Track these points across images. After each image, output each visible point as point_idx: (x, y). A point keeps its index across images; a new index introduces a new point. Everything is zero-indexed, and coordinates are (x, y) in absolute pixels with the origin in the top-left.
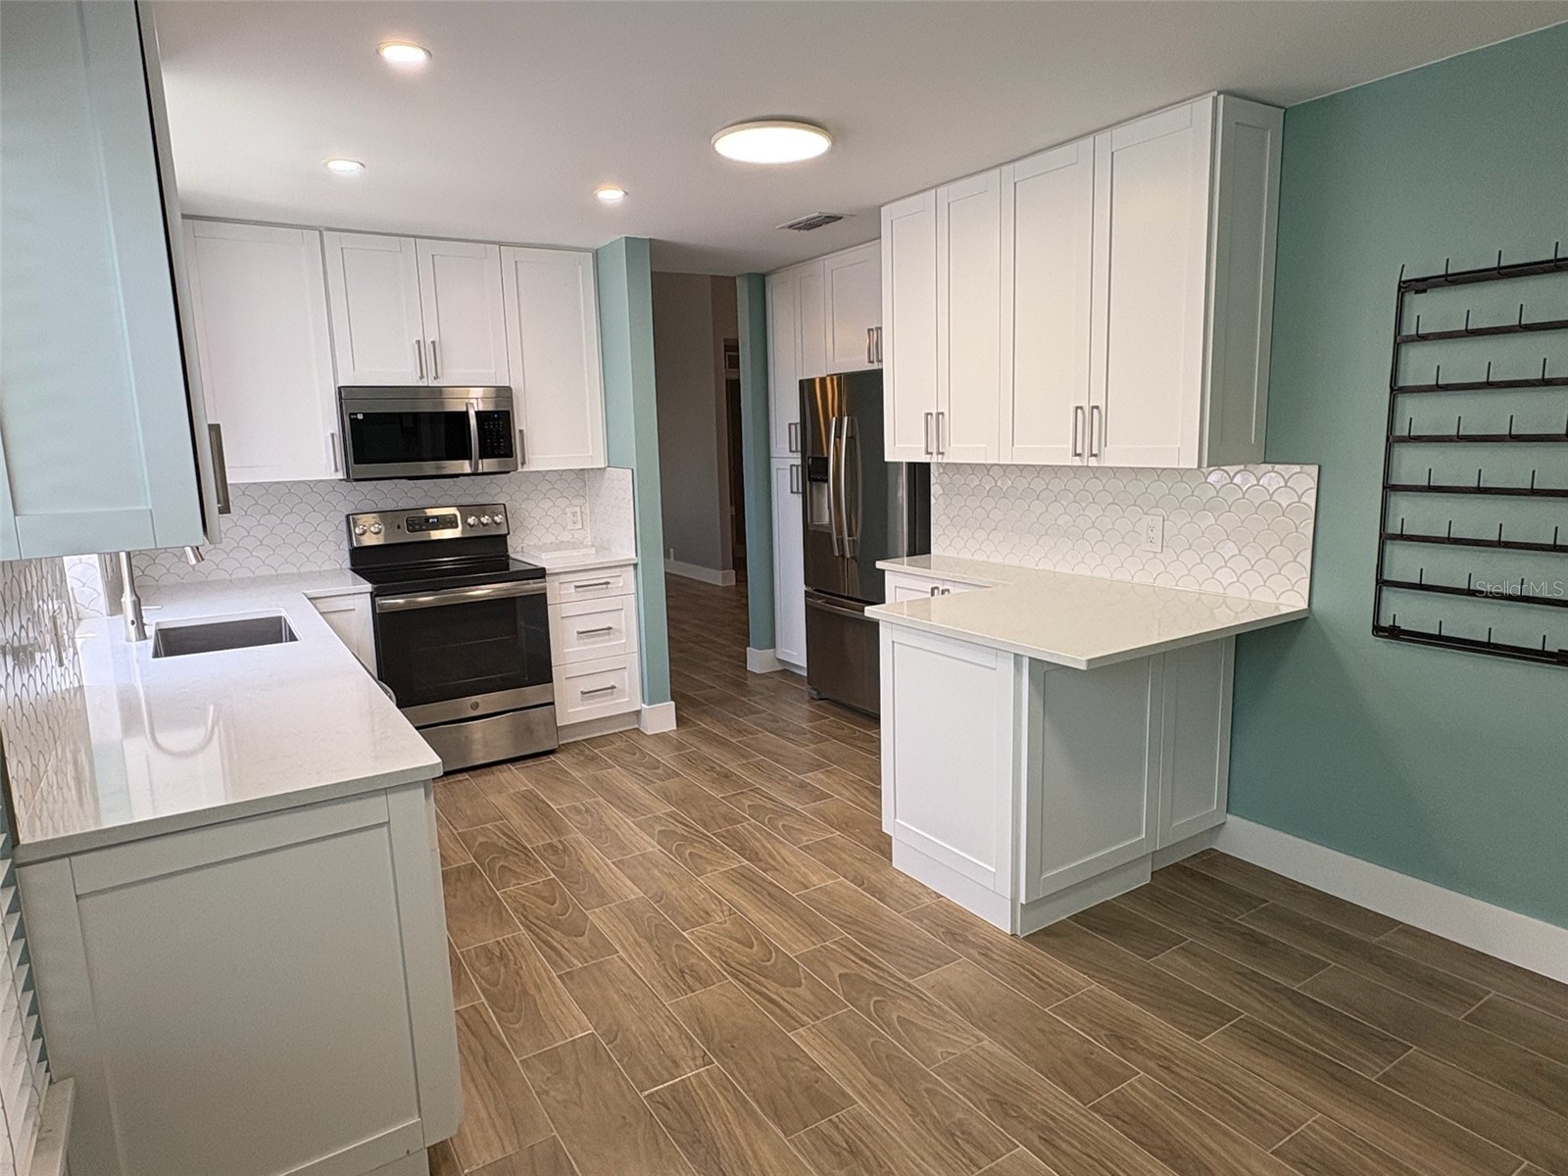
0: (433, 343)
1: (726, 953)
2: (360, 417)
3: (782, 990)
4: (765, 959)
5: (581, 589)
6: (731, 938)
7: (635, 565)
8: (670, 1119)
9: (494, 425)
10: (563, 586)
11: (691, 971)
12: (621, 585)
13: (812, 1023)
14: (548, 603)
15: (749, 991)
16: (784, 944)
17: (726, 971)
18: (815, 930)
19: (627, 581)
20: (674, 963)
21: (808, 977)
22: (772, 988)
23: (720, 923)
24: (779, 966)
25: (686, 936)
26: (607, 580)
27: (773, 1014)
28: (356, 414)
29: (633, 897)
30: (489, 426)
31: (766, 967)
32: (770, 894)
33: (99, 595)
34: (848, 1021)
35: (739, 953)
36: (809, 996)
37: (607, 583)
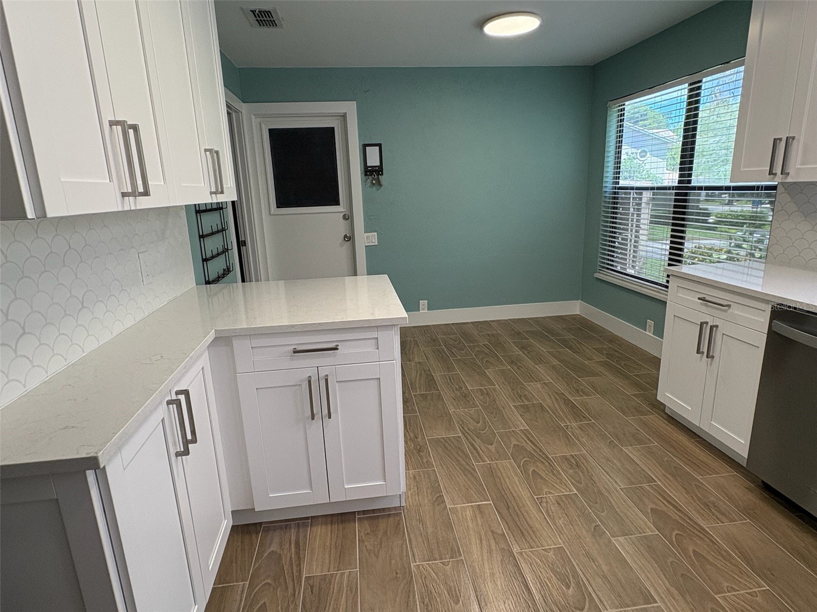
1: (550, 471)
3: (525, 444)
4: (528, 462)
6: (545, 480)
8: (582, 413)
11: (572, 465)
13: (516, 430)
15: (541, 448)
16: (513, 467)
17: (552, 461)
18: (491, 472)
20: (582, 473)
21: (509, 448)
22: (529, 447)
23: (550, 493)
24: (521, 457)
25: (575, 490)
27: (533, 436)
29: (620, 538)
31: (529, 458)
32: (508, 508)
34: (500, 427)
35: (542, 469)
36: (512, 439)
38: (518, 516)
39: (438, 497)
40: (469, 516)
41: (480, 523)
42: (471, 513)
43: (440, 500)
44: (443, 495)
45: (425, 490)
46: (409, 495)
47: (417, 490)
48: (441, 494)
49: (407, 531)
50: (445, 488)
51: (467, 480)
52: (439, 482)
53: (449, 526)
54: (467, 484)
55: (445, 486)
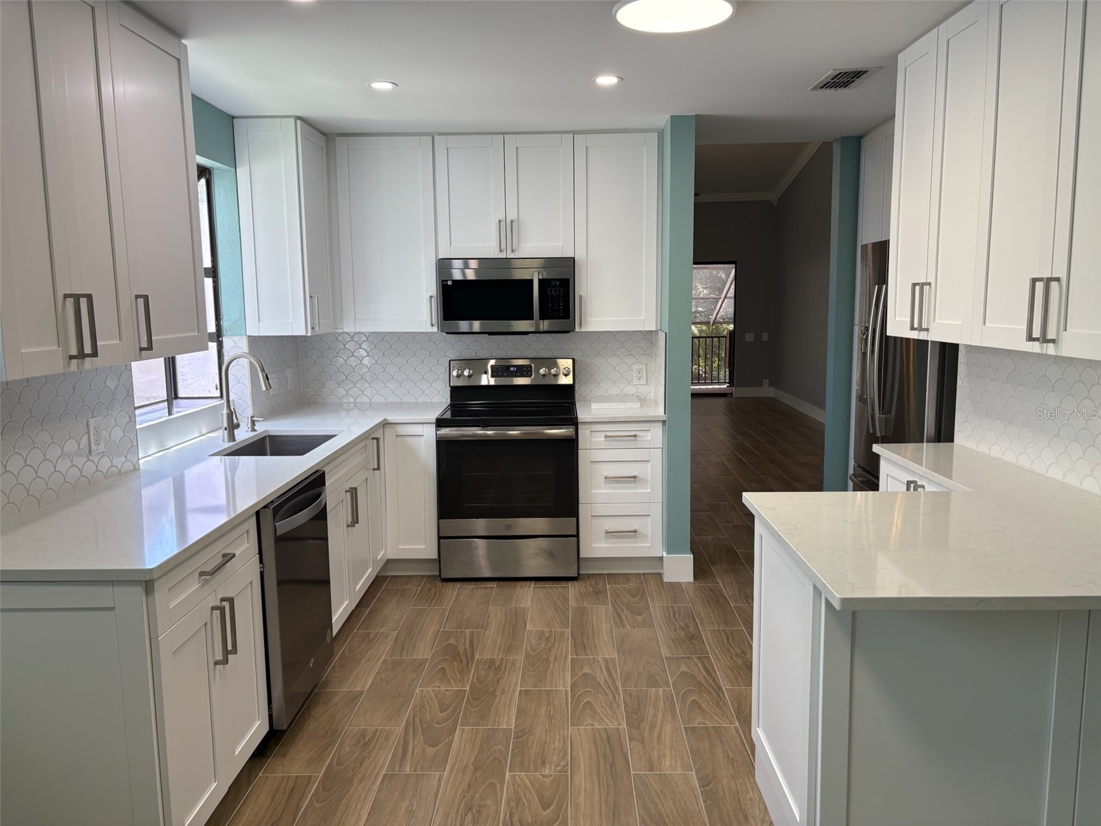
0: (512, 221)
2: (450, 283)
5: (610, 439)
7: (664, 422)
9: (555, 291)
10: (594, 434)
12: (649, 438)
14: (579, 448)
19: (655, 436)
26: (636, 433)
28: (447, 281)
30: (551, 291)
33: (248, 407)
37: (635, 436)
38: (604, 755)
39: (707, 786)
40: (666, 760)
41: (655, 752)
42: (663, 763)
43: (705, 782)
44: (700, 787)
45: (728, 796)
46: (751, 792)
47: (739, 798)
48: (702, 789)
49: (747, 751)
50: (695, 797)
51: (660, 806)
52: (706, 807)
53: (696, 753)
54: (660, 799)
55: (696, 800)
